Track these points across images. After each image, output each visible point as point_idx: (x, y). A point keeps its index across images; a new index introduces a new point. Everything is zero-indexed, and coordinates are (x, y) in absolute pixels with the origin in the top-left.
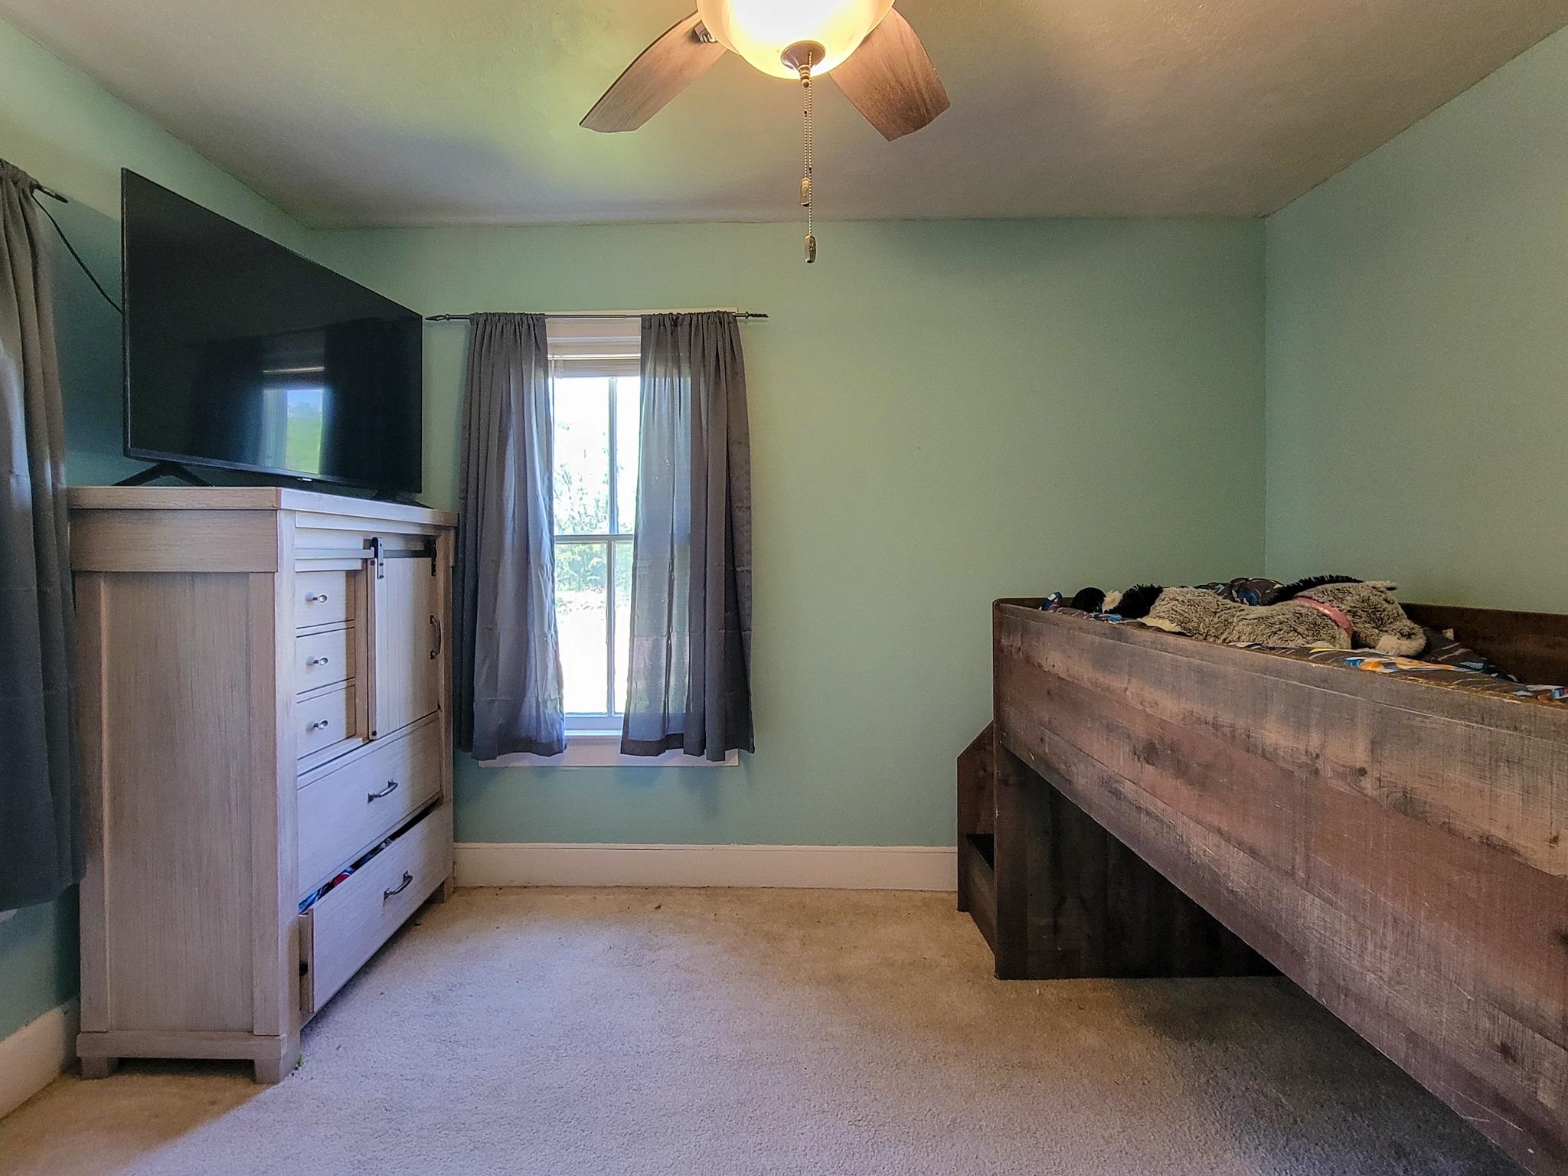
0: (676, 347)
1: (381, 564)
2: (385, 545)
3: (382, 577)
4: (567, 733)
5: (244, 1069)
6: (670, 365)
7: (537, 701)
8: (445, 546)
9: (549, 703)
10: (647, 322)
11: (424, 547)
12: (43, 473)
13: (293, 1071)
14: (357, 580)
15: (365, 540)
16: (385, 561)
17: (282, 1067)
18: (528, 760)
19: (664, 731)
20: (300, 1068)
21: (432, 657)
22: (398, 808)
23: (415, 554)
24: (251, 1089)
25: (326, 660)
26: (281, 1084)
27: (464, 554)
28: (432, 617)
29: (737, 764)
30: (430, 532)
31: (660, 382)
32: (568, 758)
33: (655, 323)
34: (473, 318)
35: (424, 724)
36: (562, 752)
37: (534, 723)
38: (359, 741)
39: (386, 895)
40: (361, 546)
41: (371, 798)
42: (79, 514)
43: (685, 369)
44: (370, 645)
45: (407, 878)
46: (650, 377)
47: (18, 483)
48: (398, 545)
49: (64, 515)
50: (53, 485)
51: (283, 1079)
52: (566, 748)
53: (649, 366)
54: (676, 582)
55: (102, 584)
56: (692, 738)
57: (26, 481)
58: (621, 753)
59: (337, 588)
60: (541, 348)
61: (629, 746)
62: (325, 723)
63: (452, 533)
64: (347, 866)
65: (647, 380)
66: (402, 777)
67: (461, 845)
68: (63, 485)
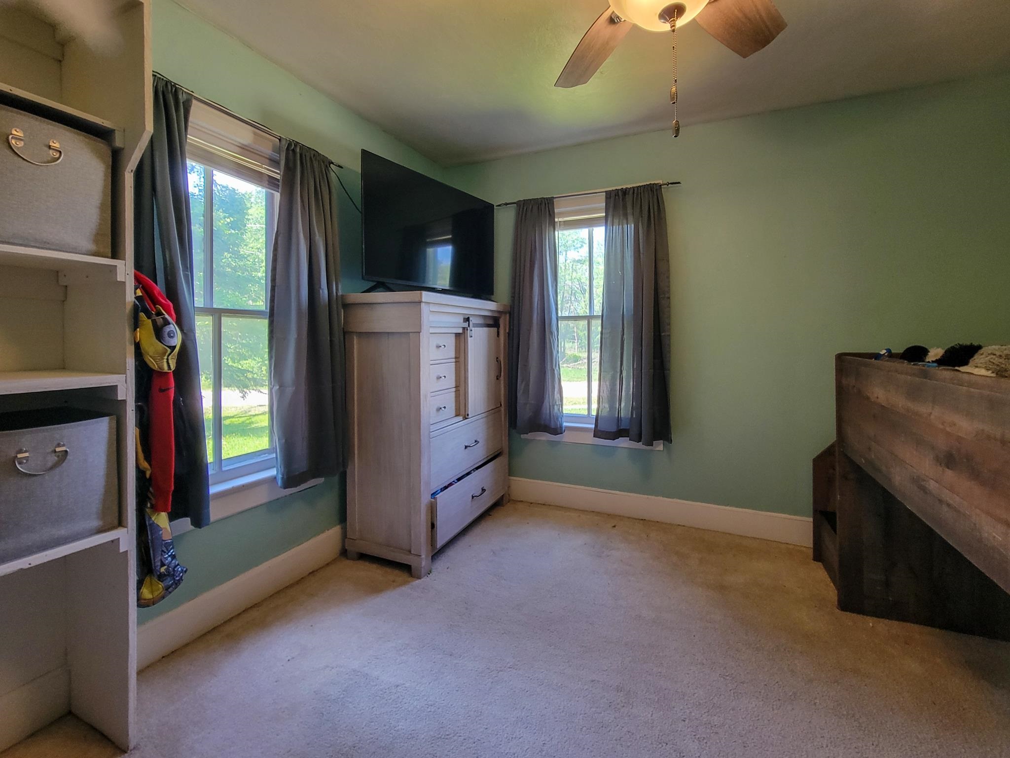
0: (625, 207)
1: (471, 330)
2: (473, 320)
3: (471, 337)
4: (565, 424)
5: (407, 569)
6: (621, 218)
7: (550, 405)
8: (504, 322)
9: (555, 406)
10: (609, 195)
11: (493, 322)
12: (332, 288)
13: (428, 575)
14: (460, 338)
15: (464, 319)
16: (473, 329)
17: (423, 571)
18: (544, 437)
19: (618, 426)
20: (431, 574)
21: (497, 379)
22: (479, 453)
23: (488, 326)
24: (410, 579)
25: (445, 377)
26: (422, 580)
27: (513, 327)
28: (497, 358)
29: (662, 449)
30: (496, 315)
31: (616, 228)
32: (566, 437)
33: (613, 195)
34: (518, 203)
35: (493, 412)
36: (562, 434)
37: (548, 417)
38: (461, 418)
39: (473, 497)
40: (462, 321)
41: (466, 447)
42: (347, 306)
43: (630, 218)
44: (466, 370)
45: (483, 490)
46: (610, 226)
47: (323, 291)
48: (480, 321)
49: (340, 307)
50: (336, 292)
51: (422, 578)
52: (564, 431)
53: (610, 219)
54: (625, 342)
55: (355, 337)
56: (634, 431)
57: (326, 292)
58: (594, 437)
59: (451, 341)
60: (552, 215)
61: (598, 433)
62: (445, 407)
63: (508, 315)
64: (454, 479)
65: (608, 227)
66: (481, 438)
67: (512, 478)
68: (340, 293)
